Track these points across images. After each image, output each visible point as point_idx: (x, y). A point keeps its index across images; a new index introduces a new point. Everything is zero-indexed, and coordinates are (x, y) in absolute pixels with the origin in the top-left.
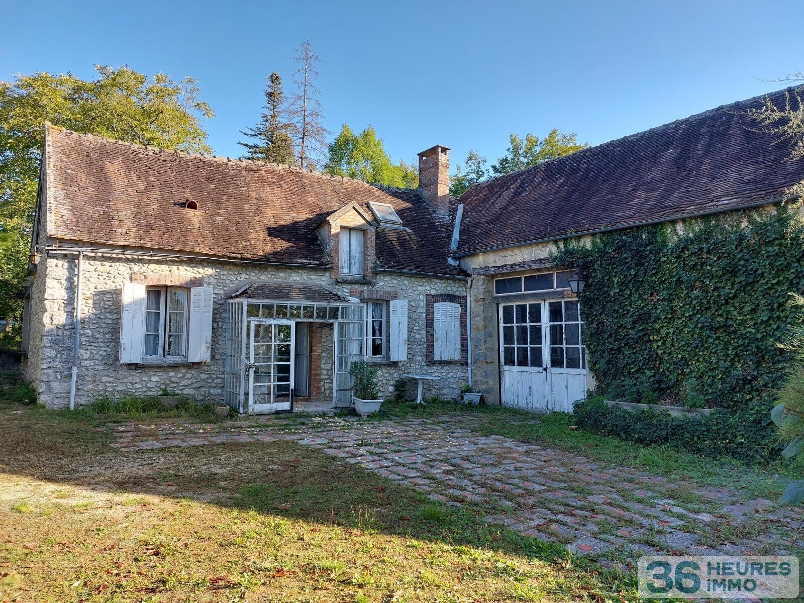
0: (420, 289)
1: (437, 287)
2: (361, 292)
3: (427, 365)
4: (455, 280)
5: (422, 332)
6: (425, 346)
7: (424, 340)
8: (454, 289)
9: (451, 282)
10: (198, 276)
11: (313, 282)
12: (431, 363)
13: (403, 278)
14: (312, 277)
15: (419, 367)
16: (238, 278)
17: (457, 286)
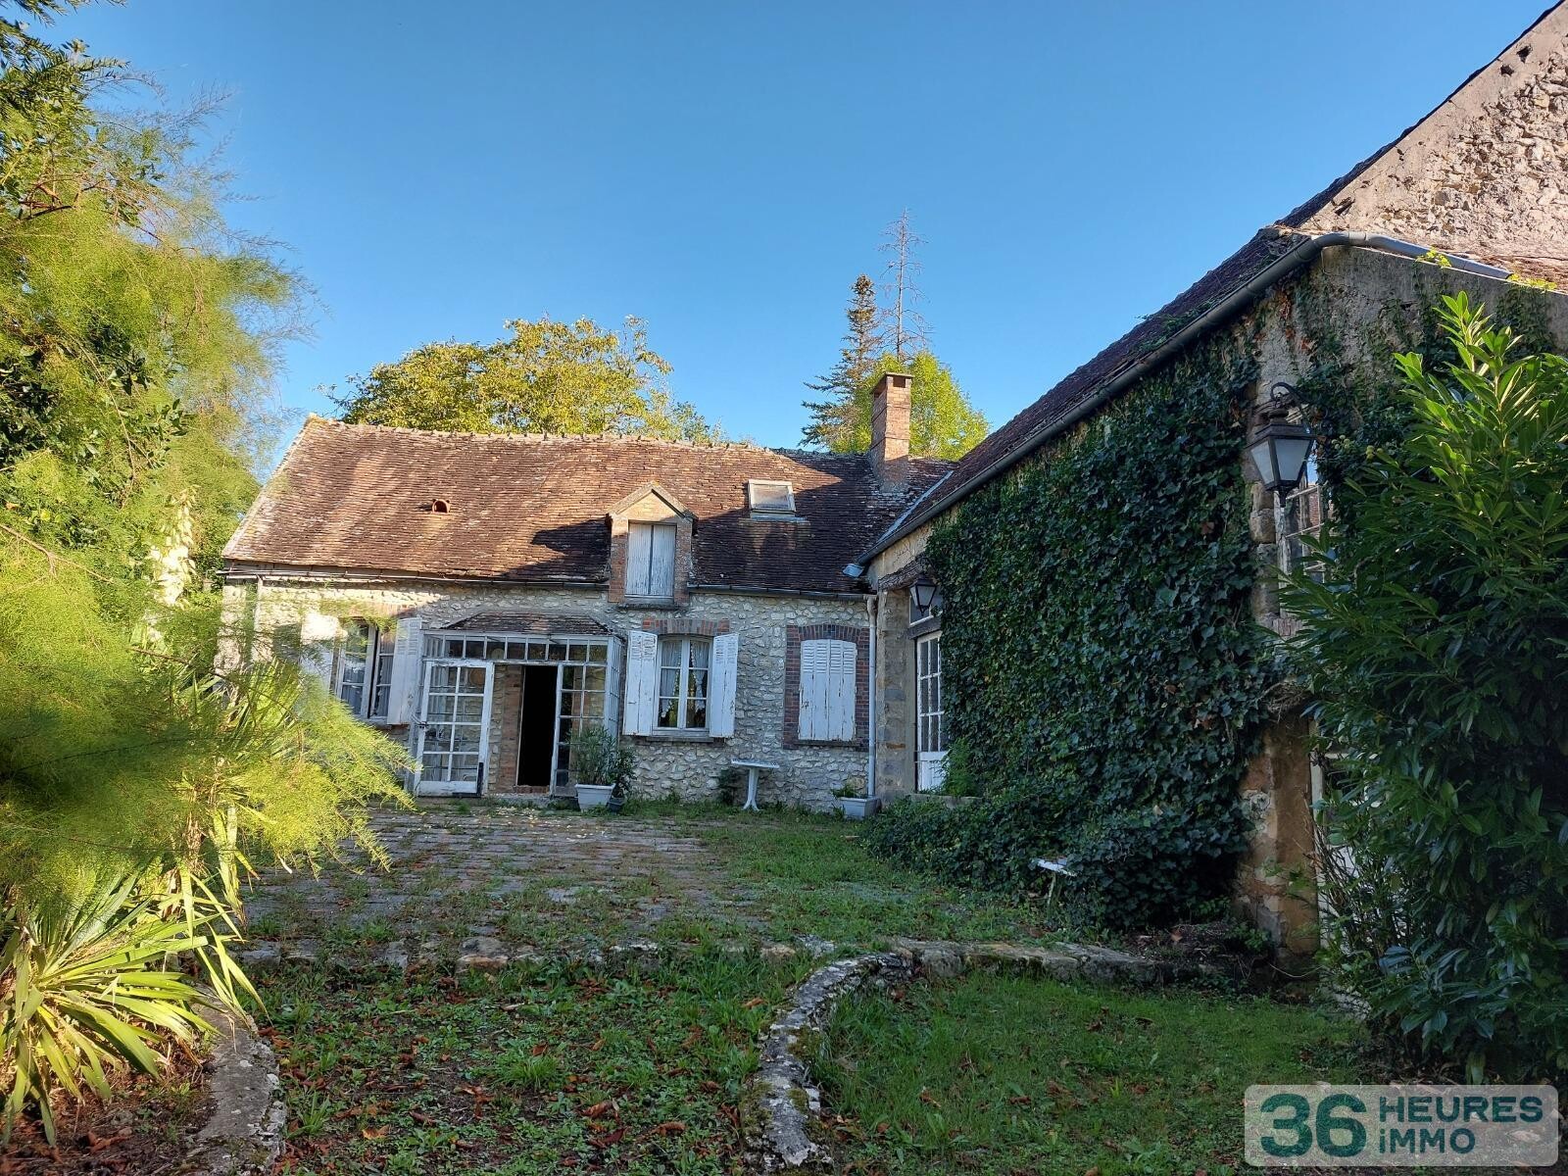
0: (774, 616)
1: (808, 614)
2: (662, 624)
3: (785, 748)
4: (845, 601)
5: (776, 690)
6: (781, 714)
7: (780, 704)
8: (844, 616)
9: (837, 604)
10: (408, 603)
11: (579, 608)
12: (792, 743)
13: (742, 599)
14: (579, 602)
15: (768, 749)
16: (466, 605)
17: (850, 611)
